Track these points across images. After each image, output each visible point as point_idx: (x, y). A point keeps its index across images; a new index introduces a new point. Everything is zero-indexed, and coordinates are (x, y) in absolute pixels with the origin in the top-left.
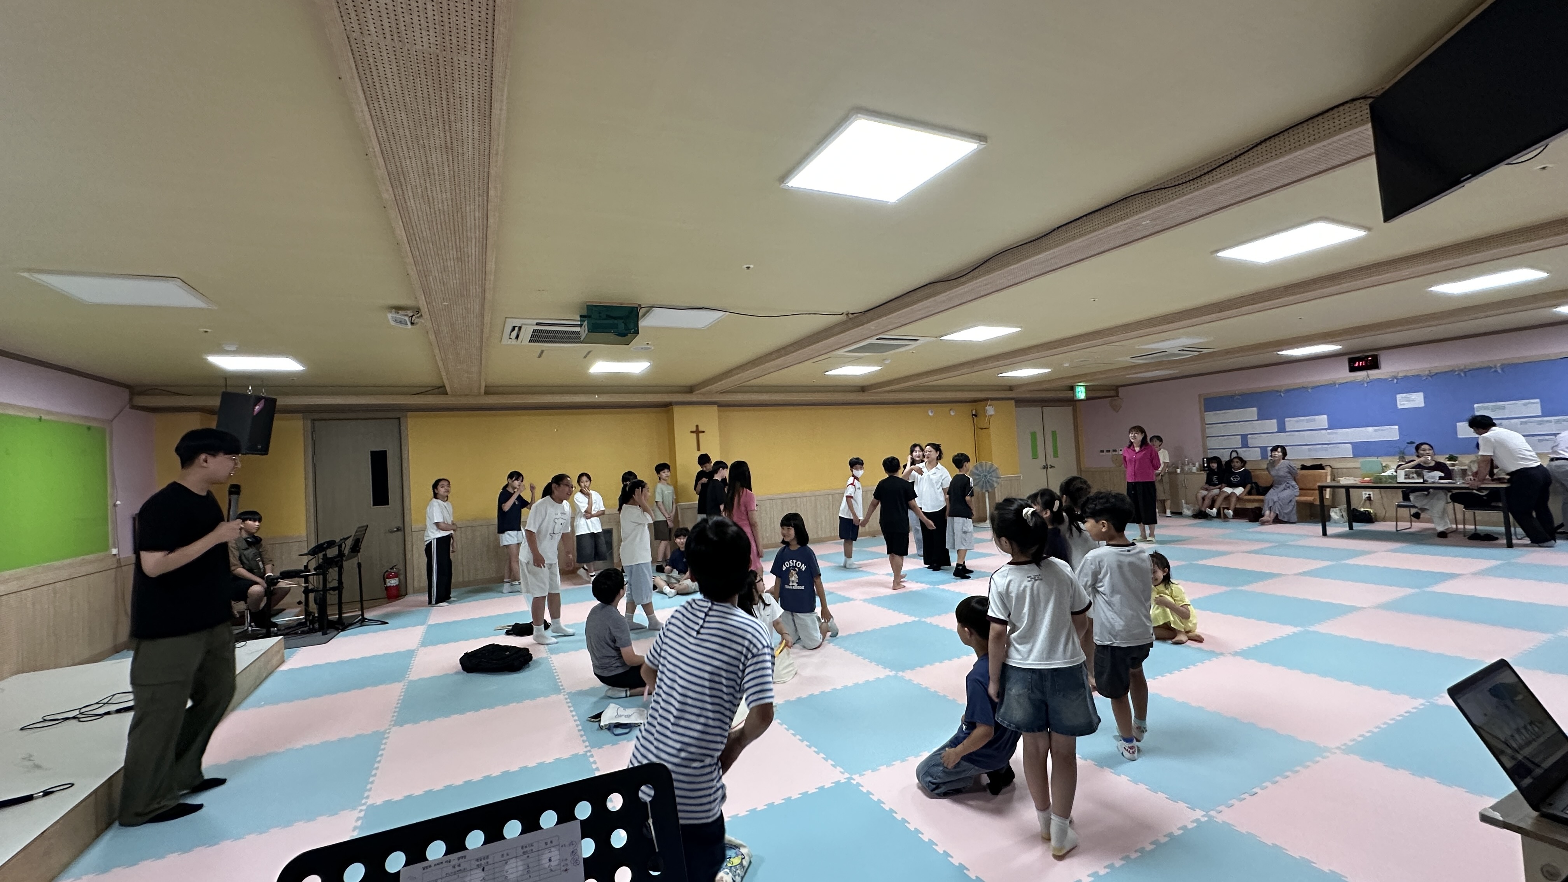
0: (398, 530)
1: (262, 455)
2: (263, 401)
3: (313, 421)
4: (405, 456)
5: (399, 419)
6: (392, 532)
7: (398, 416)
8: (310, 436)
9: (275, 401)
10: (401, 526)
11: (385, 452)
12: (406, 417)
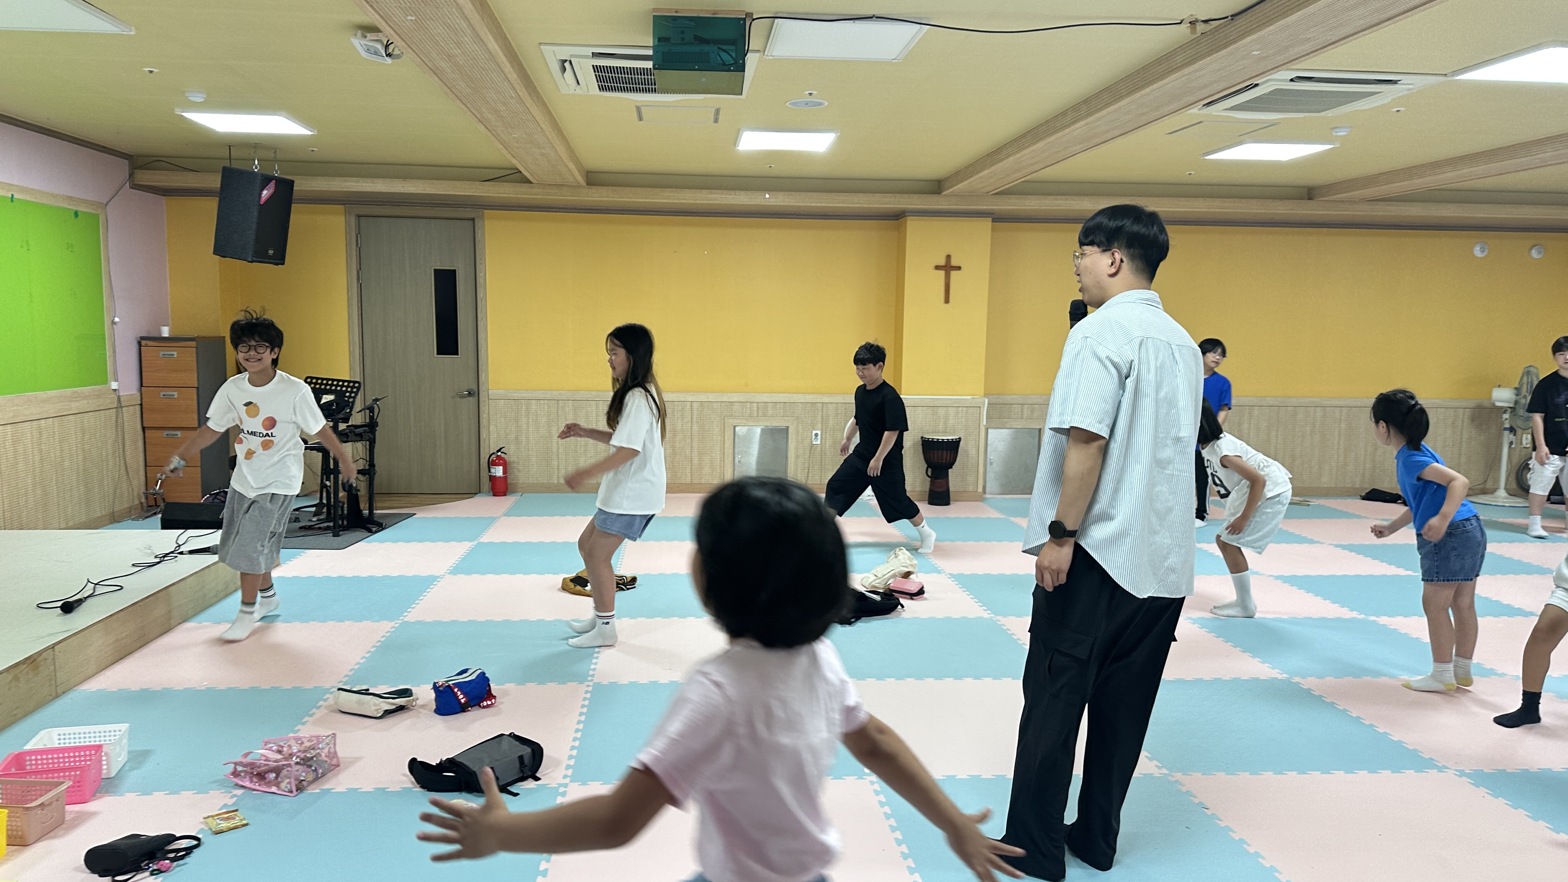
0: (470, 394)
1: (277, 264)
2: (272, 184)
3: (359, 216)
4: (480, 281)
5: (473, 220)
6: (463, 397)
7: (471, 216)
8: (354, 244)
9: (292, 183)
10: (474, 387)
11: (455, 271)
12: (482, 217)
